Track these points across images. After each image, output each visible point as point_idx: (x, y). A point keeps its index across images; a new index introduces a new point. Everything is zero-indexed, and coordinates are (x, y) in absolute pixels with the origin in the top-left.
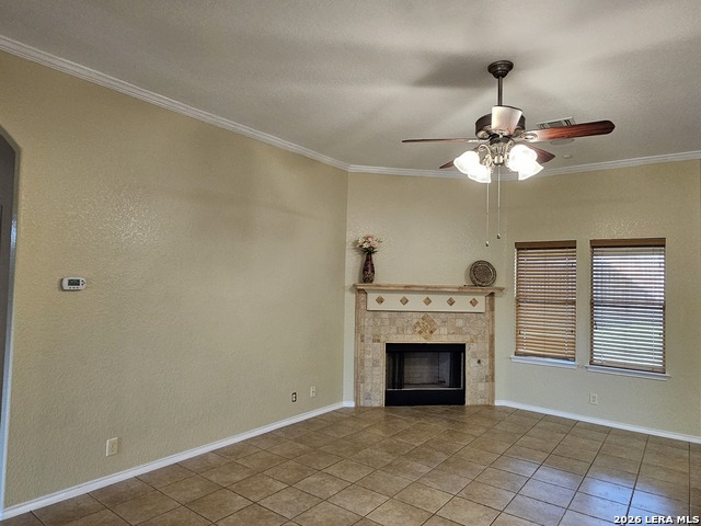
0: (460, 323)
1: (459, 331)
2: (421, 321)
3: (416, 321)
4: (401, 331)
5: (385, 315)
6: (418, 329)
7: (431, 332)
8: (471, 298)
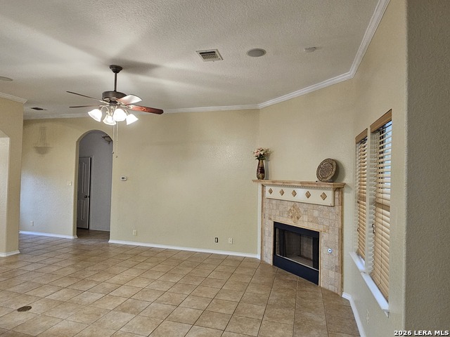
0: (316, 213)
1: (314, 220)
2: (292, 208)
3: (289, 208)
4: (281, 214)
5: (274, 202)
6: (291, 214)
7: (298, 218)
8: (321, 192)
